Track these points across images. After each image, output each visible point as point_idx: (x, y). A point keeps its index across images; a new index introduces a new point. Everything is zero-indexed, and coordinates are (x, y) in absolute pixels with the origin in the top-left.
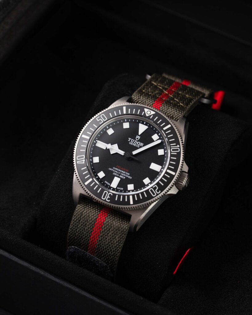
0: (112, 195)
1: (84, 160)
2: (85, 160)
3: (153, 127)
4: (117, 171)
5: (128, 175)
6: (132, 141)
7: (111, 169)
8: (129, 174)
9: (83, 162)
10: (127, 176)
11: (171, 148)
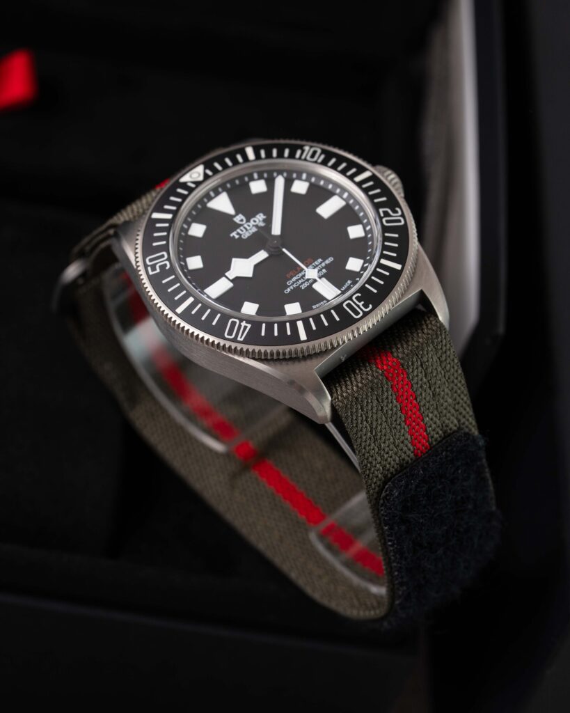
0: (360, 295)
1: (244, 324)
2: (244, 322)
3: (232, 181)
4: (300, 279)
5: (321, 263)
6: (242, 231)
7: (289, 290)
8: (320, 260)
9: (245, 327)
10: (323, 265)
11: (305, 160)
